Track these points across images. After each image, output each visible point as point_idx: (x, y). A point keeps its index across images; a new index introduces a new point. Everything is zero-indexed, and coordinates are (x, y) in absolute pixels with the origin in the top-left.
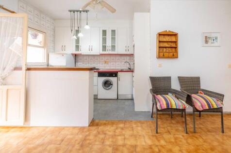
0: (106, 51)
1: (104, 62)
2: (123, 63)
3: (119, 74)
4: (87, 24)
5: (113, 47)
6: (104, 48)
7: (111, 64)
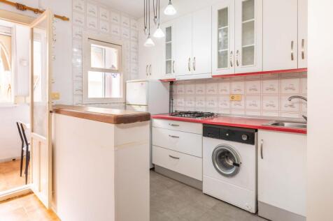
0: (225, 66)
1: (229, 98)
2: (286, 102)
3: (261, 135)
4: (170, 3)
5: (248, 52)
6: (222, 59)
7: (248, 102)
